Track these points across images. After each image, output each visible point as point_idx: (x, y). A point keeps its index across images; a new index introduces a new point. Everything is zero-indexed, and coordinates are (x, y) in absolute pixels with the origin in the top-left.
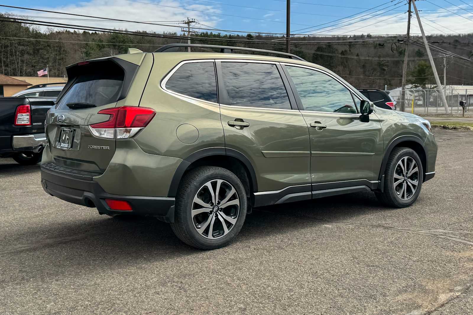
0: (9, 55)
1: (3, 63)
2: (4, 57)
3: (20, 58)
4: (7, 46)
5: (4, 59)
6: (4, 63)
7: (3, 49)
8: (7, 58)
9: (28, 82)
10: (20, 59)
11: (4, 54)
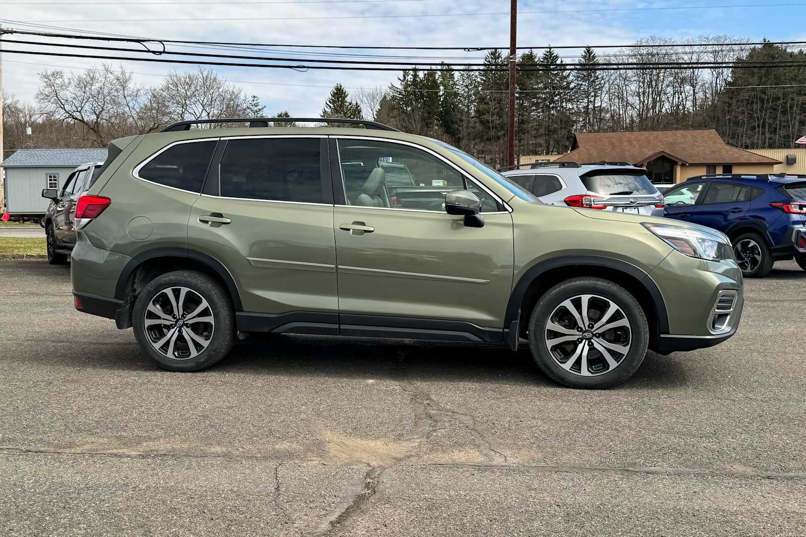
0: (779, 112)
1: (767, 128)
2: (770, 118)
3: (798, 116)
4: (779, 99)
5: (770, 121)
6: (769, 128)
7: (770, 104)
8: (775, 119)
9: (775, 159)
10: (797, 119)
11: (771, 113)
